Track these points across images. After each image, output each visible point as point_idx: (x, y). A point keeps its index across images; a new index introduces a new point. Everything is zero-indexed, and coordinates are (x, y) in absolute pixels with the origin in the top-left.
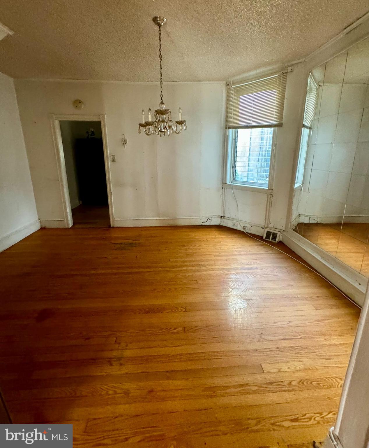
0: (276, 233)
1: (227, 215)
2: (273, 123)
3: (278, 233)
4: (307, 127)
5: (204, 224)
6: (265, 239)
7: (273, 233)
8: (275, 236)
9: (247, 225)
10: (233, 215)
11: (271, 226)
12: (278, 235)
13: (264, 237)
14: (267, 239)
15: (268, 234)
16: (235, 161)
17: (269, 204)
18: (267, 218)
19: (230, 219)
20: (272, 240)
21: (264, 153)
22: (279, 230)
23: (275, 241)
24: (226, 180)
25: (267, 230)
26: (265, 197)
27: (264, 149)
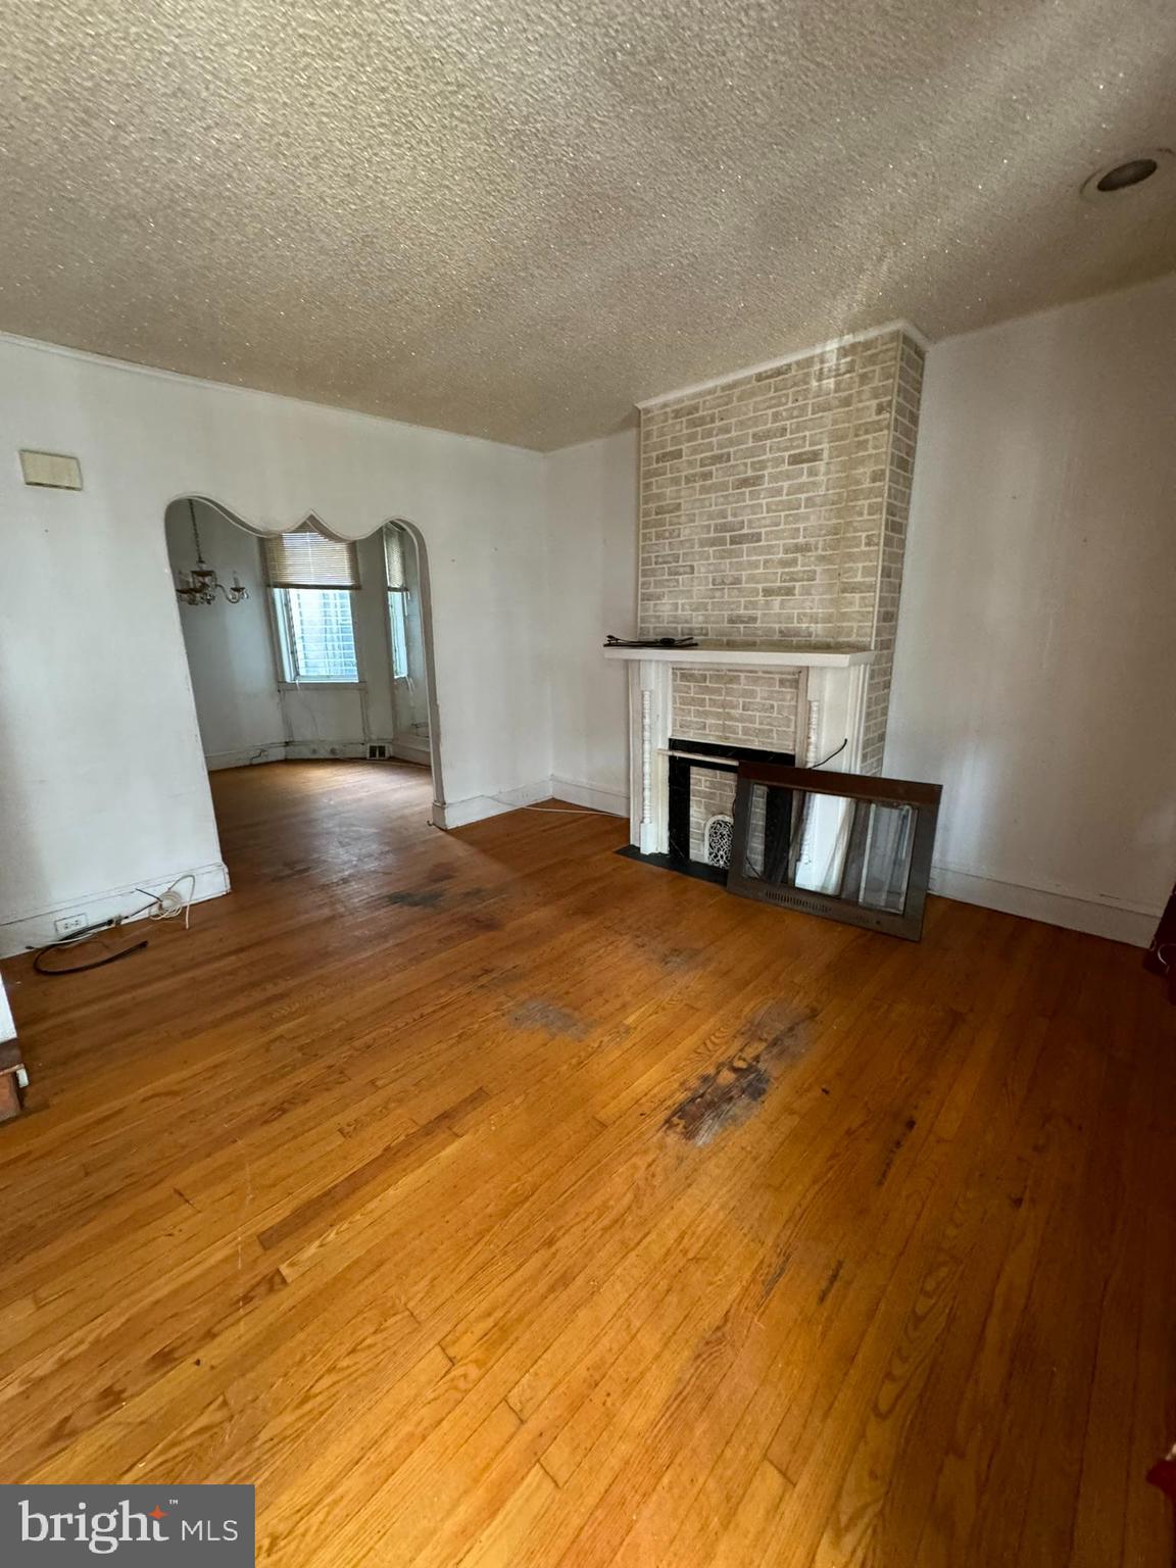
0: (382, 748)
1: (297, 738)
2: (348, 582)
3: (386, 745)
4: (395, 590)
5: (255, 761)
6: (370, 758)
7: (378, 748)
8: (382, 750)
9: (336, 747)
10: (309, 737)
11: (374, 737)
12: (385, 748)
13: (368, 756)
14: (372, 757)
15: (373, 750)
16: (293, 644)
17: (365, 705)
18: (366, 727)
19: (304, 743)
20: (380, 756)
21: (335, 627)
22: (386, 741)
23: (385, 755)
24: (283, 676)
25: (368, 745)
26: (356, 696)
27: (334, 621)
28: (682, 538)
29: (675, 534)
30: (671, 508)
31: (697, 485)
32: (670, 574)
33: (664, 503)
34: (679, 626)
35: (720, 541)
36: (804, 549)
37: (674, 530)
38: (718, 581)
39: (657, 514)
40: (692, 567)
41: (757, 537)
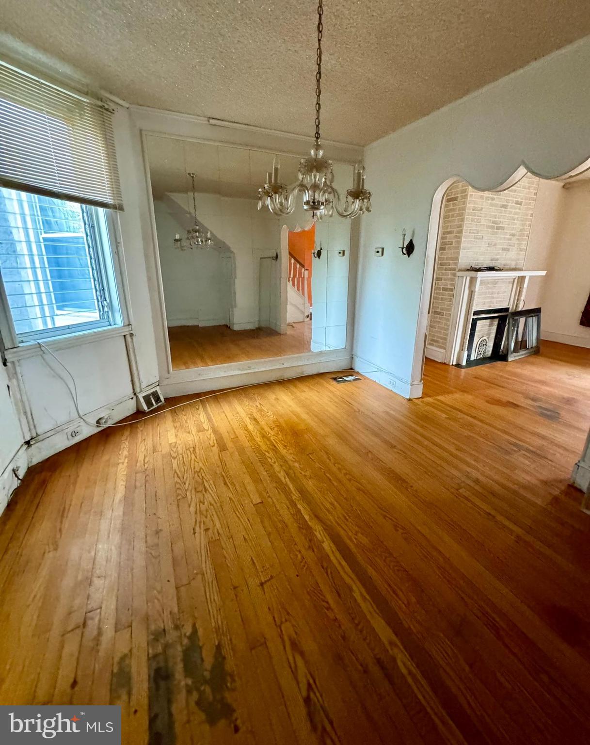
0: (154, 391)
3: (158, 389)
6: (149, 410)
7: (151, 393)
8: (155, 395)
12: (159, 392)
13: (145, 409)
14: (151, 409)
15: (147, 400)
20: (156, 404)
22: (154, 385)
23: (161, 401)
28: (481, 223)
29: (479, 221)
30: (479, 209)
31: (489, 202)
32: (474, 239)
33: (477, 206)
34: (475, 262)
35: (492, 228)
36: (513, 235)
37: (478, 219)
38: (490, 244)
39: (473, 210)
40: (483, 236)
41: (503, 228)
